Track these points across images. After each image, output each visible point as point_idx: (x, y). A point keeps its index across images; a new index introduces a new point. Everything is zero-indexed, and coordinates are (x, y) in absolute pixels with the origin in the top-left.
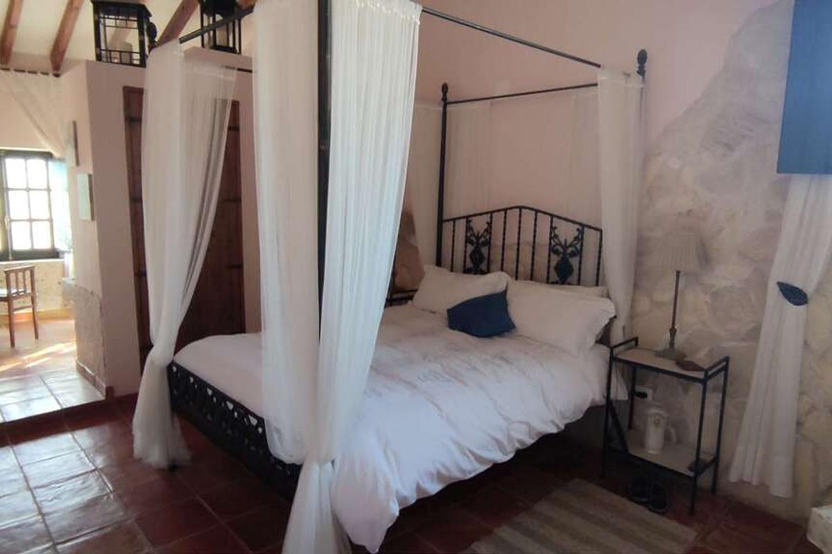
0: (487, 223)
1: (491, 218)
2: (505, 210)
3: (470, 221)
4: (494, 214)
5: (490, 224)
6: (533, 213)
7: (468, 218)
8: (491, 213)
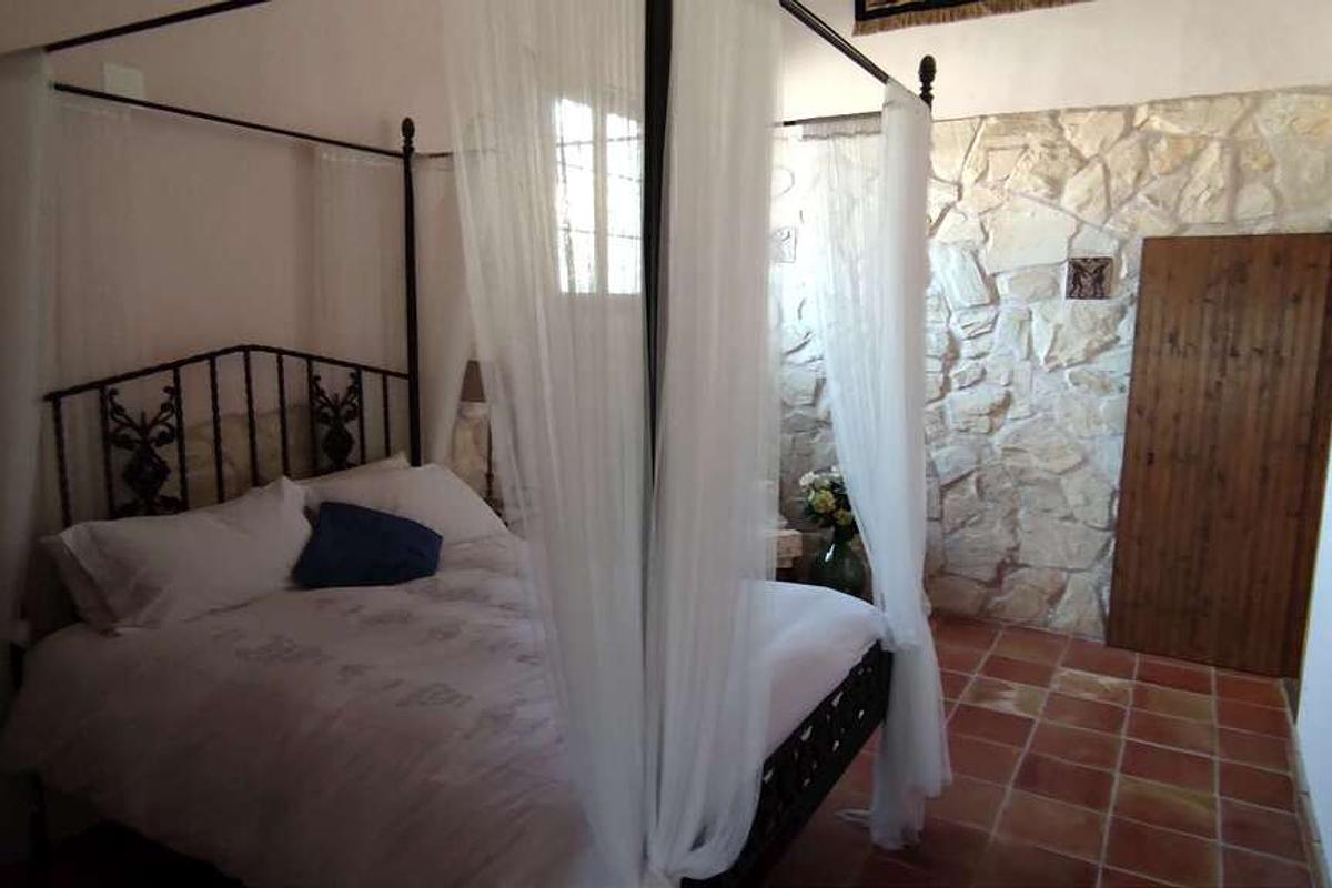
0: (167, 390)
1: (177, 379)
2: (211, 357)
3: (114, 392)
4: (183, 370)
5: (175, 392)
6: (274, 356)
7: (104, 388)
8: (176, 366)
